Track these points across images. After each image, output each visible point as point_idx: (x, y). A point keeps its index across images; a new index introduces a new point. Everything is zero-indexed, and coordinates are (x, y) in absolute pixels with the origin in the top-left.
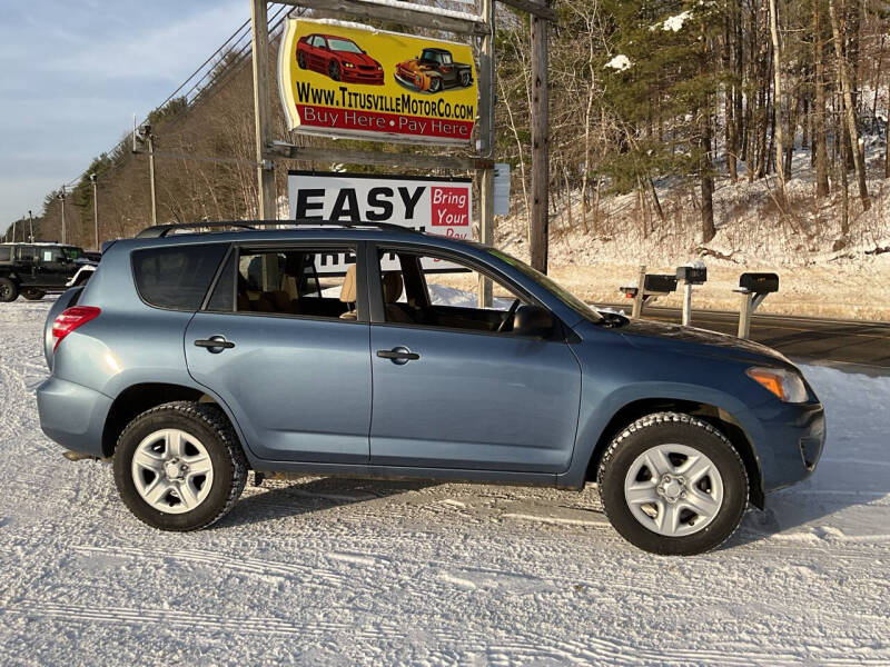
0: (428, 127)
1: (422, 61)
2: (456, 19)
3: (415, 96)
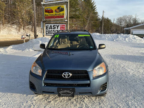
0: (58, 17)
3: (57, 13)
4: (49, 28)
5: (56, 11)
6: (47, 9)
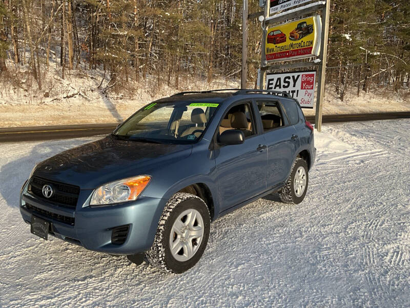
6: (272, 33)
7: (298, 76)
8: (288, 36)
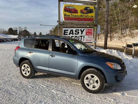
0: (85, 20)
1: (85, 9)
2: (91, 2)
3: (83, 15)
4: (68, 33)
5: (82, 11)
6: (68, 7)
7: (84, 30)
8: (79, 11)
